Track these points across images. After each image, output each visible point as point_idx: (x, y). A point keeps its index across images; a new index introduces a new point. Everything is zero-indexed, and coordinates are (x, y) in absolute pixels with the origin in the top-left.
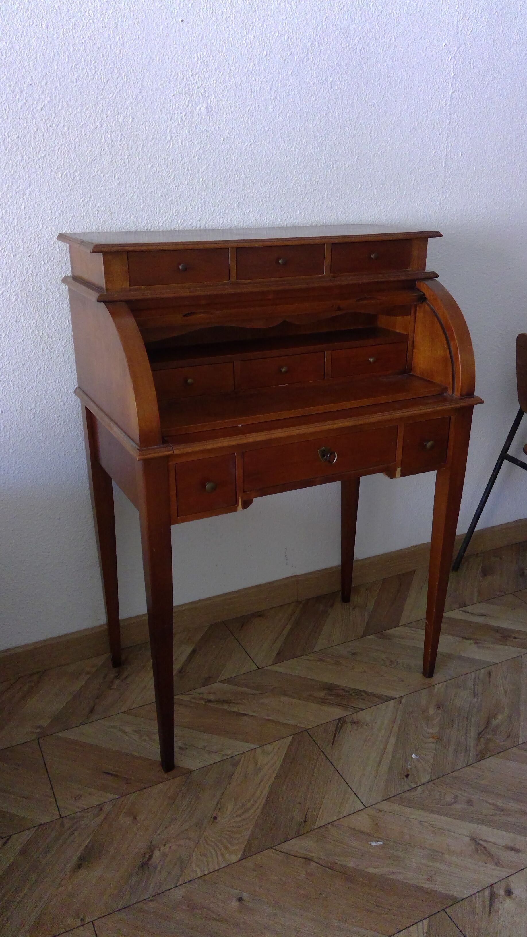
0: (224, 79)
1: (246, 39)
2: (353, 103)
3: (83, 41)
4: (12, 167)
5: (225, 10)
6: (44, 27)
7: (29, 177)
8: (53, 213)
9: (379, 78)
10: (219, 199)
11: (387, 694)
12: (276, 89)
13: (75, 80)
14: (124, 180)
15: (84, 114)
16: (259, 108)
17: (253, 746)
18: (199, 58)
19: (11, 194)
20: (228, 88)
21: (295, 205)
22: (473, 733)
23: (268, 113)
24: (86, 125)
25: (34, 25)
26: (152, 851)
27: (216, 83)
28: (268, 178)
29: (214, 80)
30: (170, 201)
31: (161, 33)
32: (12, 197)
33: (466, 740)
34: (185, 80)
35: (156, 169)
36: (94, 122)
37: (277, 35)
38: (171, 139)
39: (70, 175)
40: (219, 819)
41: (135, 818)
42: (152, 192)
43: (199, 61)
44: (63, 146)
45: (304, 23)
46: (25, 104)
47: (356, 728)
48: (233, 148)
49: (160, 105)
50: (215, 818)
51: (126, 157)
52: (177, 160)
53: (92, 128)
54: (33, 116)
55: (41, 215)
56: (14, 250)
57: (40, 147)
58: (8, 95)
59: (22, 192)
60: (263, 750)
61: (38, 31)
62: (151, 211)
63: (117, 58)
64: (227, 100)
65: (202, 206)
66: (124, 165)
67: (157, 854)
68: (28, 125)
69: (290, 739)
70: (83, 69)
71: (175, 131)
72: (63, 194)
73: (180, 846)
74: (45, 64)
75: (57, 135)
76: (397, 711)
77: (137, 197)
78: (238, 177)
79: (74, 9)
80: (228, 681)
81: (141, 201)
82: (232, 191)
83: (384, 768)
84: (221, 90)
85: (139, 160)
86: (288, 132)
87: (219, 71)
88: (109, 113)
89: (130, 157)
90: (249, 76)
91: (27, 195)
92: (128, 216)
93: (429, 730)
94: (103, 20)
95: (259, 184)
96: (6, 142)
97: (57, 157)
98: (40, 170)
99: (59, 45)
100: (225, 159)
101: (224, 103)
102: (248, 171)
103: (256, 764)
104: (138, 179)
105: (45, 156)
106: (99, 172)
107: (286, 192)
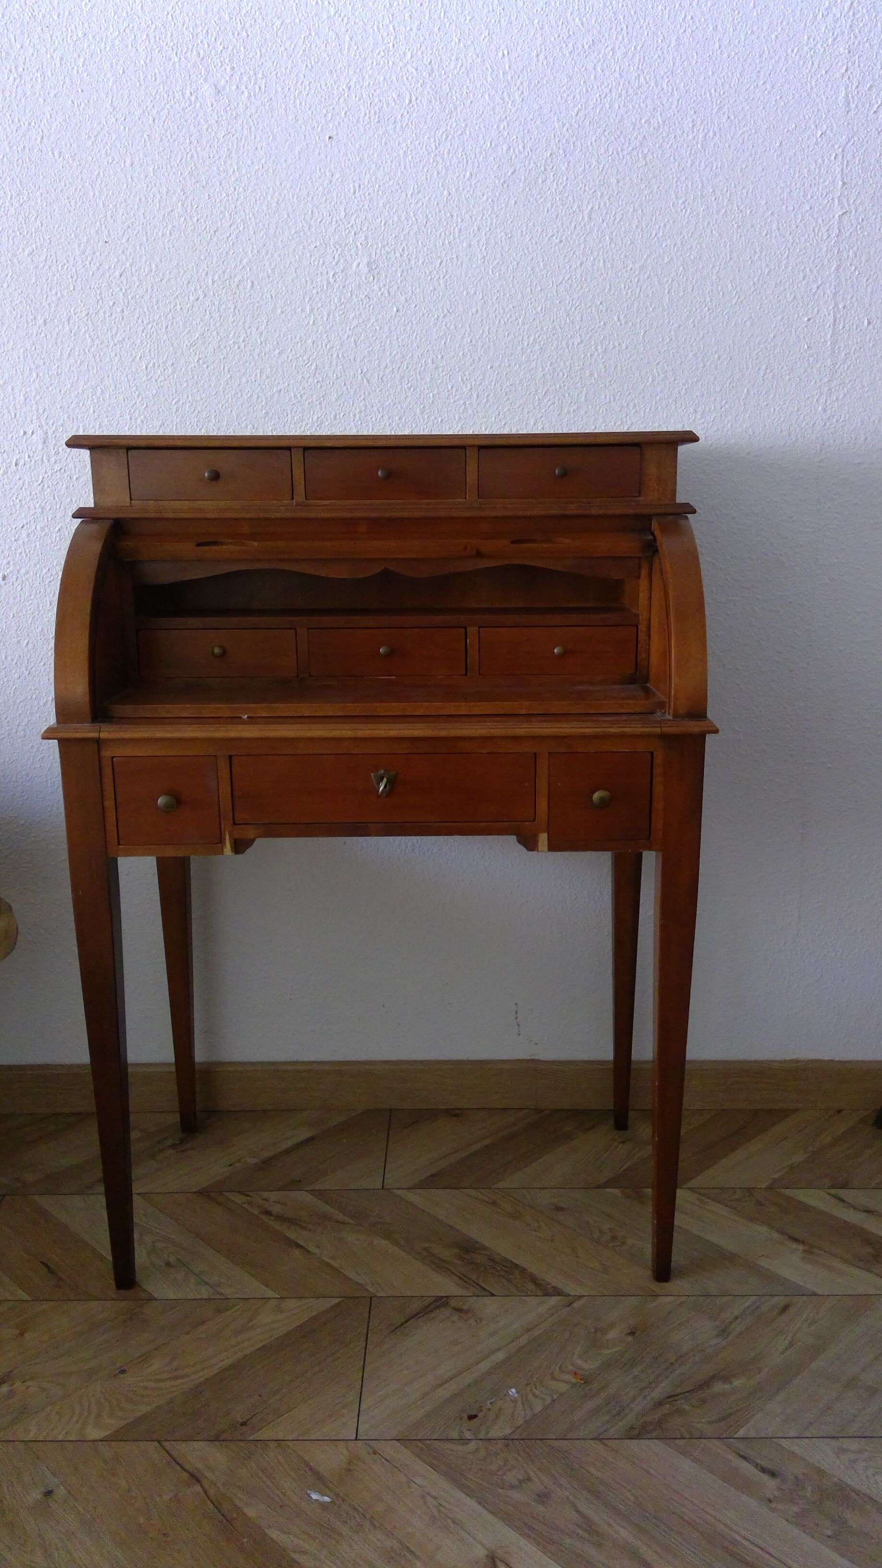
0: (399, 219)
1: (436, 156)
2: (632, 243)
3: (181, 179)
4: (79, 355)
5: (399, 117)
6: (128, 163)
7: (101, 368)
8: (133, 421)
9: (684, 199)
10: (390, 400)
11: (560, 1286)
12: (488, 229)
13: (168, 232)
14: (238, 373)
15: (181, 280)
16: (458, 260)
18: (357, 190)
19: (76, 392)
20: (404, 233)
21: (525, 411)
22: (657, 1393)
23: (474, 266)
24: (183, 295)
25: (114, 162)
27: (385, 225)
28: (474, 369)
29: (381, 221)
30: (309, 404)
31: (298, 158)
32: (76, 397)
33: (635, 1398)
34: (334, 223)
35: (288, 357)
36: (195, 290)
37: (489, 145)
38: (312, 310)
39: (159, 366)
40: (128, 1375)
42: (280, 390)
43: (357, 194)
44: (150, 326)
45: (538, 122)
46: (98, 268)
47: (455, 1318)
48: (414, 323)
49: (293, 263)
50: (123, 1372)
51: (242, 339)
52: (320, 343)
53: (192, 298)
54: (109, 285)
55: (116, 423)
56: (77, 470)
57: (117, 327)
58: (77, 258)
59: (92, 390)
60: (279, 1305)
61: (119, 170)
62: (279, 418)
63: (230, 198)
64: (403, 250)
65: (360, 412)
66: (238, 351)
68: (101, 298)
69: (335, 1301)
70: (180, 217)
71: (317, 299)
72: (148, 393)
73: (43, 1389)
74: (127, 214)
75: (141, 310)
76: (551, 1315)
77: (258, 398)
78: (423, 368)
79: (169, 137)
80: (320, 1194)
81: (263, 403)
82: (412, 390)
83: (443, 1393)
84: (394, 236)
85: (261, 343)
86: (510, 296)
87: (390, 207)
88: (216, 277)
89: (247, 339)
90: (440, 211)
91: (98, 394)
92: (243, 425)
93: (579, 1362)
94: (210, 146)
95: (460, 378)
96: (71, 322)
97: (142, 341)
98: (117, 360)
99: (148, 186)
100: (400, 340)
101: (398, 255)
102: (440, 357)
103: (251, 1319)
104: (258, 371)
105: (124, 339)
106: (201, 361)
107: (508, 390)
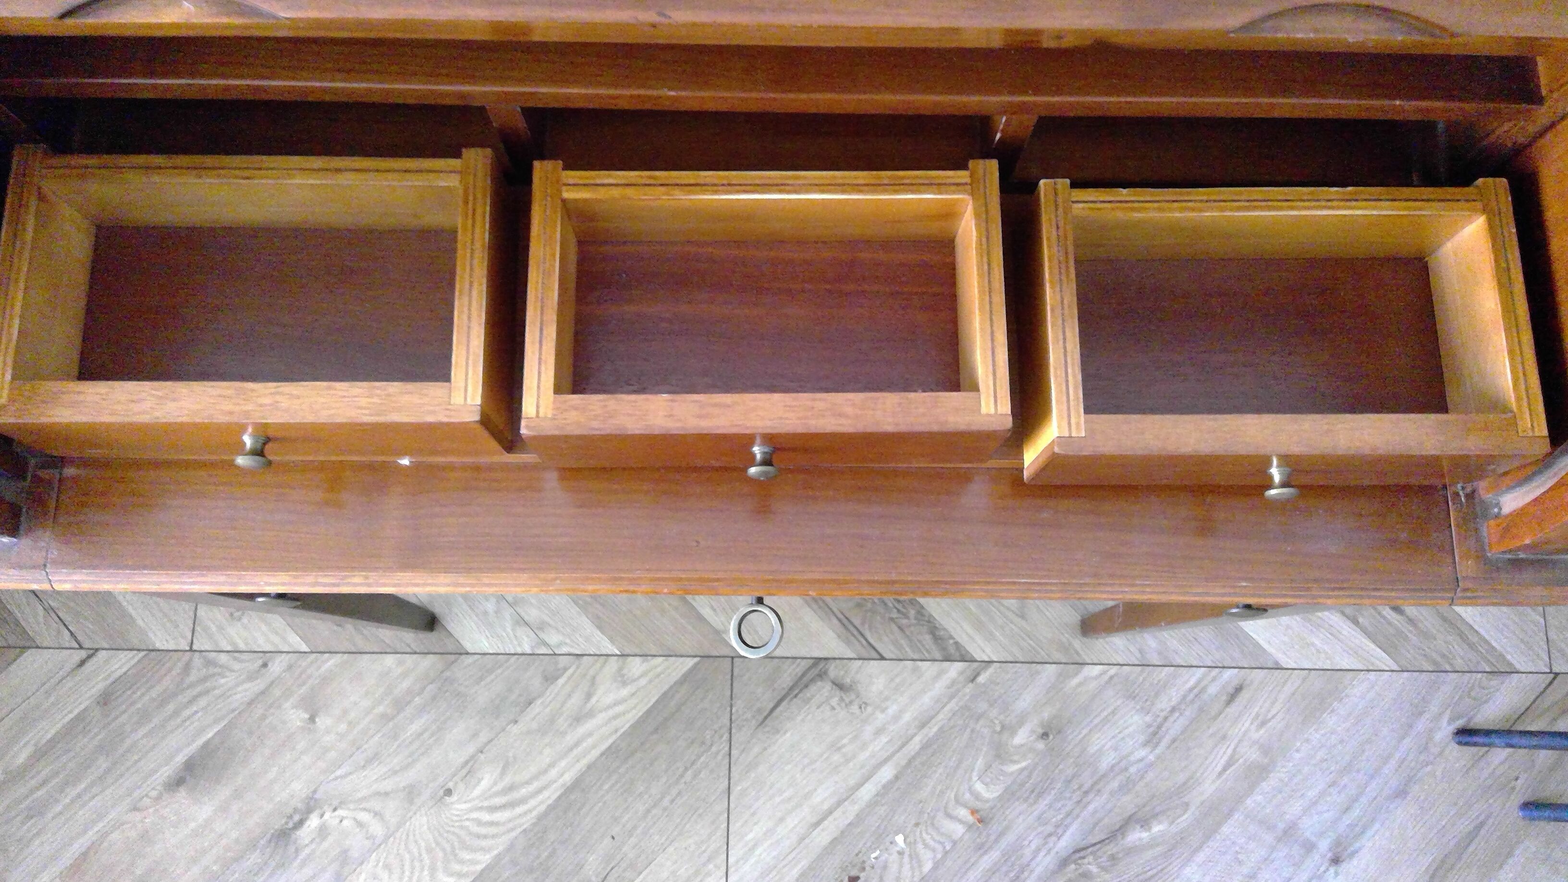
11: (963, 640)
17: (609, 647)
22: (1065, 843)
26: (309, 811)
33: (1038, 850)
40: (454, 798)
41: (312, 719)
47: (834, 701)
50: (449, 792)
60: (620, 669)
67: (313, 822)
69: (690, 662)
73: (360, 824)
76: (952, 697)
83: (822, 837)
93: (979, 787)
103: (589, 696)
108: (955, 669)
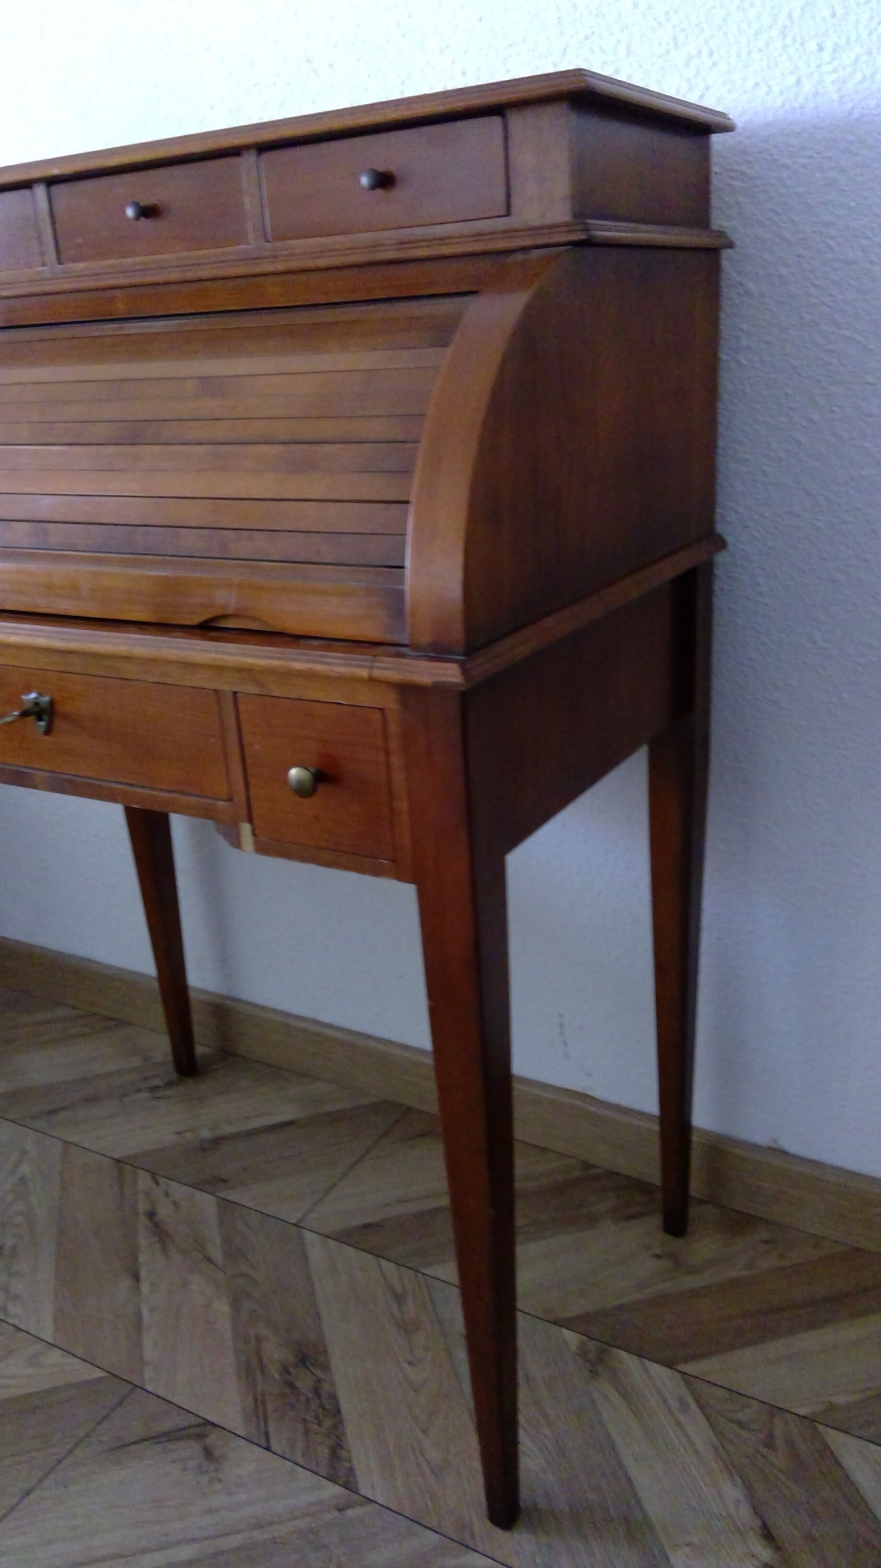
17: (47, 1334)
60: (41, 1353)
69: (99, 1374)
80: (225, 1207)
108: (332, 1491)
